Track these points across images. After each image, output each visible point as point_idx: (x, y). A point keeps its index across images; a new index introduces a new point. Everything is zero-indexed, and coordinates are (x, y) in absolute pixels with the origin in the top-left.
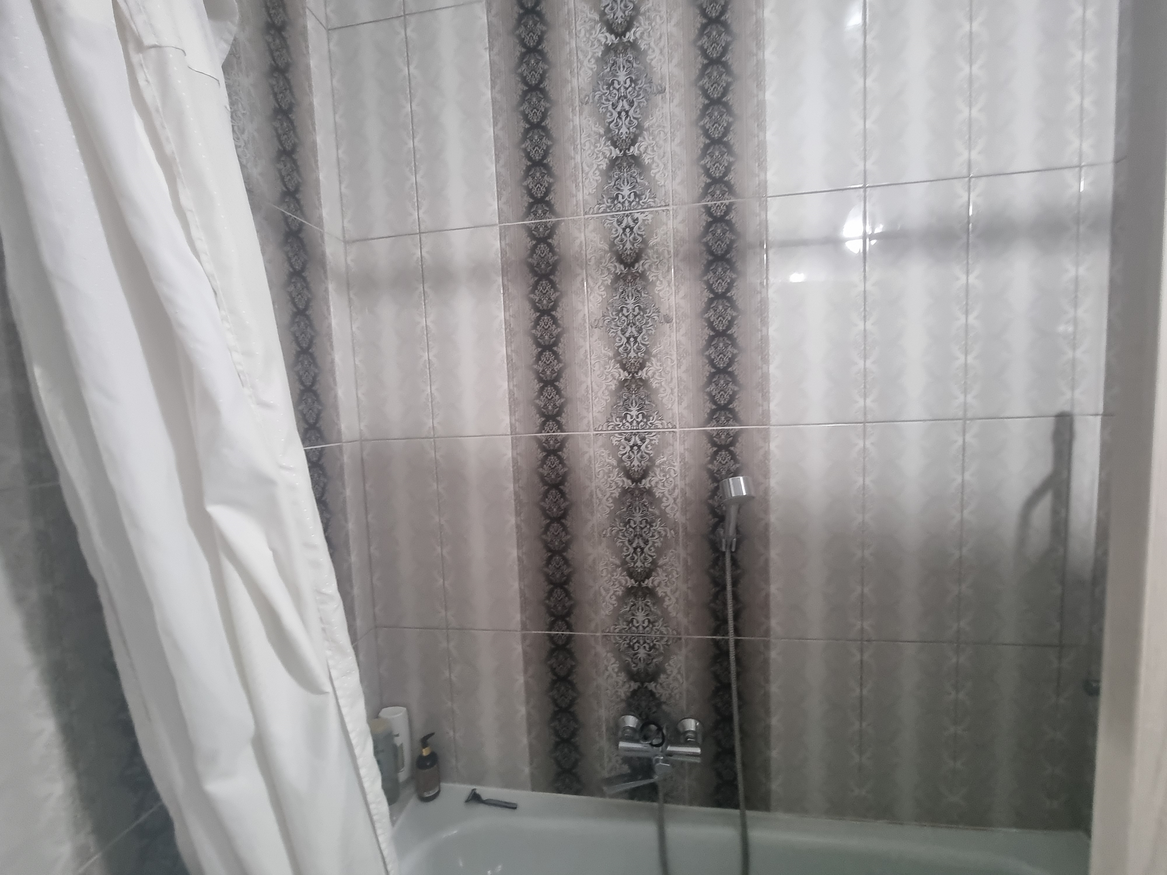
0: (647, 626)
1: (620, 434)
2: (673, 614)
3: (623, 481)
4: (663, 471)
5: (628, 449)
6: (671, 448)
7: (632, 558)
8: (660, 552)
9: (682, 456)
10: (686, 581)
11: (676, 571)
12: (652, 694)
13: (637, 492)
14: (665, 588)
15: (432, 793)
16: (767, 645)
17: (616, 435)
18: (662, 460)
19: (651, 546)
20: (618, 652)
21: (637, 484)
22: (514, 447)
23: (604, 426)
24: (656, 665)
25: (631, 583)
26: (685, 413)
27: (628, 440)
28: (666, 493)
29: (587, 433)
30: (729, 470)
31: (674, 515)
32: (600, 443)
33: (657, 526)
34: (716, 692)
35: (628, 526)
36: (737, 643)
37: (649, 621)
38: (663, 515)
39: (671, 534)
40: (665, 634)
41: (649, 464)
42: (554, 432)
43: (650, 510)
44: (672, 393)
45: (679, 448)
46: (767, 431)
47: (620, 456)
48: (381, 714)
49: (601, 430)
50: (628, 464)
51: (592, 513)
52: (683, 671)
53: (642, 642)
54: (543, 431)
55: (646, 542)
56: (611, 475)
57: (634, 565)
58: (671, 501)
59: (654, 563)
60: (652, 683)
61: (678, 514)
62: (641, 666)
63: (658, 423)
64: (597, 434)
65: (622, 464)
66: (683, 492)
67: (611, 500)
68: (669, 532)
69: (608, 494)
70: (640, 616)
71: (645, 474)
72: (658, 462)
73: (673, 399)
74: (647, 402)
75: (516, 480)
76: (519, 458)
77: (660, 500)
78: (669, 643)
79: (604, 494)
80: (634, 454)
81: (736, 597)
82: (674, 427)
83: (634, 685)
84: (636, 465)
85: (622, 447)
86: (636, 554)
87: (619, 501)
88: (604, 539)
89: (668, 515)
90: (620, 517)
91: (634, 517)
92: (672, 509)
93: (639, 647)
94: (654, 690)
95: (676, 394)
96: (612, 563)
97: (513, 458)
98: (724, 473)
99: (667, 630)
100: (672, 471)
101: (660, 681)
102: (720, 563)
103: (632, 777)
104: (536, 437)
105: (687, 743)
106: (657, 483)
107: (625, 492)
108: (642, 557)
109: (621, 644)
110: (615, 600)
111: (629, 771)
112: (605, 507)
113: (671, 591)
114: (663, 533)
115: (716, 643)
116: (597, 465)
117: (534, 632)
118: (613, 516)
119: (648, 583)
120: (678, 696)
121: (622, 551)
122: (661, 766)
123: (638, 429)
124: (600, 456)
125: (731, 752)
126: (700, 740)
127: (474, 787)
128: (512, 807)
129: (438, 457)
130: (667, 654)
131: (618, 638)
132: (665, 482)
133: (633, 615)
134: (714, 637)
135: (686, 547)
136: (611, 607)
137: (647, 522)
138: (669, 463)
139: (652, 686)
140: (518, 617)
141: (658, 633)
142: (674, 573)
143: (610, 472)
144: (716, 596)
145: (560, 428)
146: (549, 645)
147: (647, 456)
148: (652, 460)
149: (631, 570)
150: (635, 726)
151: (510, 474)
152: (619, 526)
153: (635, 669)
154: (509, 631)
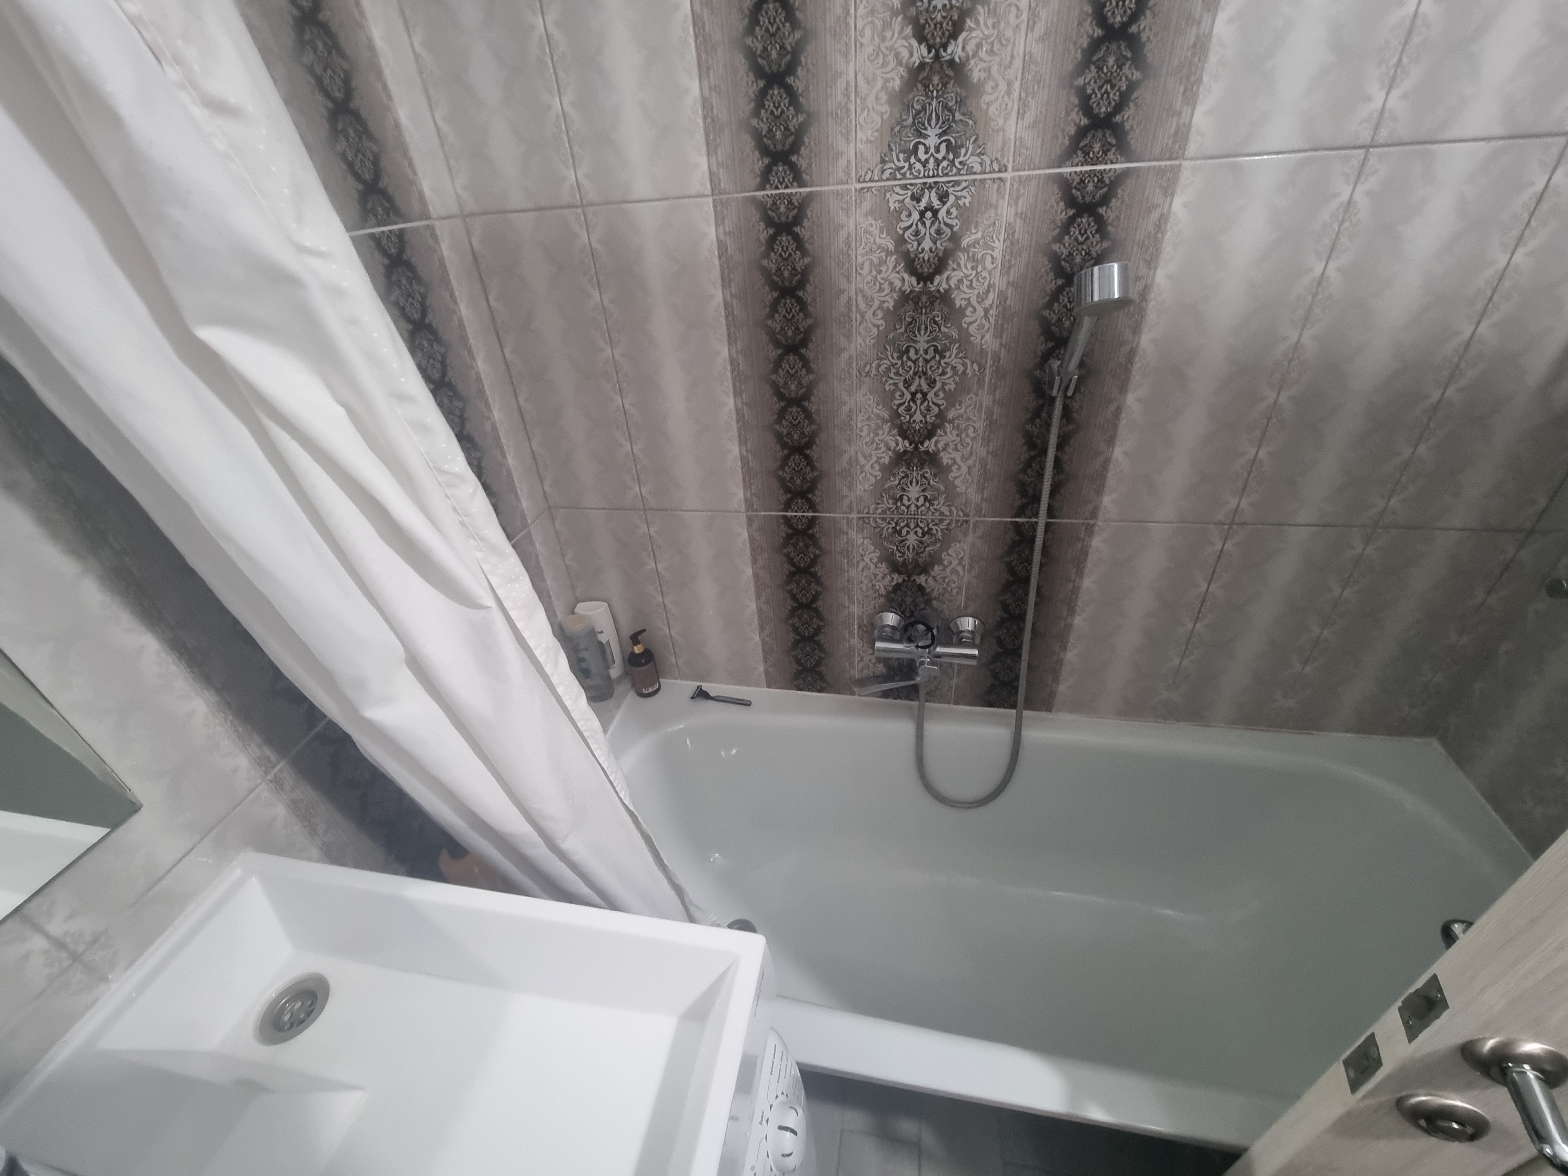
0: (923, 505)
1: (905, 187)
2: (962, 489)
3: (903, 280)
4: (973, 258)
5: (916, 216)
6: (992, 213)
7: (908, 409)
8: (952, 399)
9: (1010, 229)
10: (987, 442)
11: (975, 428)
12: (921, 588)
13: (924, 298)
14: (953, 452)
15: (650, 690)
16: (1090, 530)
17: (897, 189)
18: (973, 237)
19: (939, 390)
20: (878, 539)
21: (925, 283)
22: (719, 220)
23: (876, 172)
24: (930, 554)
25: (904, 445)
26: (1029, 137)
27: (916, 198)
28: (973, 301)
29: (844, 187)
30: (1088, 254)
31: (982, 339)
32: (866, 206)
33: (952, 358)
34: (1007, 586)
35: (905, 358)
36: (1048, 526)
37: (926, 499)
38: (964, 339)
39: (972, 369)
40: (946, 516)
41: (950, 245)
42: (787, 187)
43: (943, 329)
44: (1009, 93)
45: (1006, 212)
46: (1175, 171)
47: (901, 232)
48: (576, 610)
49: (871, 180)
50: (912, 246)
51: (849, 337)
52: (966, 561)
53: (912, 526)
54: (768, 186)
55: (932, 383)
56: (884, 269)
57: (910, 418)
58: (980, 312)
59: (941, 415)
60: (922, 576)
61: (988, 337)
62: (910, 555)
63: (974, 162)
64: (863, 189)
65: (903, 248)
66: (1003, 297)
67: (880, 314)
68: (969, 367)
69: (877, 303)
70: (914, 491)
71: (941, 264)
72: (965, 242)
73: (1009, 107)
74: (958, 116)
75: (726, 282)
76: (729, 241)
77: (961, 312)
78: (952, 527)
79: (869, 301)
80: (925, 227)
81: (1058, 463)
82: (1003, 169)
83: (897, 578)
84: (927, 249)
85: (905, 213)
86: (915, 402)
87: (894, 316)
88: (867, 379)
89: (972, 338)
90: (893, 342)
91: (916, 342)
92: (980, 326)
93: (908, 533)
94: (923, 584)
95: (1016, 94)
96: (877, 416)
97: (718, 240)
98: (1078, 259)
99: (951, 511)
100: (989, 259)
101: (932, 573)
102: (1044, 415)
103: (886, 678)
104: (754, 199)
105: (961, 644)
106: (960, 281)
107: (905, 298)
108: (922, 407)
109: (883, 529)
110: (879, 470)
111: (884, 670)
112: (870, 325)
113: (963, 456)
114: (961, 368)
115: (1017, 527)
116: (860, 251)
117: (763, 513)
118: (883, 342)
119: (929, 445)
120: (954, 591)
121: (893, 398)
122: (926, 670)
123: (938, 176)
124: (866, 232)
125: (1016, 653)
126: (978, 640)
127: (699, 684)
128: (747, 704)
129: (595, 245)
130: (947, 540)
131: (879, 521)
132: (974, 280)
133: (903, 490)
134: (1017, 520)
135: (993, 390)
136: (873, 480)
137: (936, 350)
138: (986, 243)
139: (921, 579)
140: (740, 494)
141: (938, 514)
142: (971, 431)
143: (882, 262)
144: (1029, 464)
145: (798, 179)
146: (784, 530)
147: (948, 231)
148: (955, 238)
149: (905, 427)
150: (896, 625)
151: (716, 271)
152: (892, 357)
153: (901, 560)
154: (728, 511)
